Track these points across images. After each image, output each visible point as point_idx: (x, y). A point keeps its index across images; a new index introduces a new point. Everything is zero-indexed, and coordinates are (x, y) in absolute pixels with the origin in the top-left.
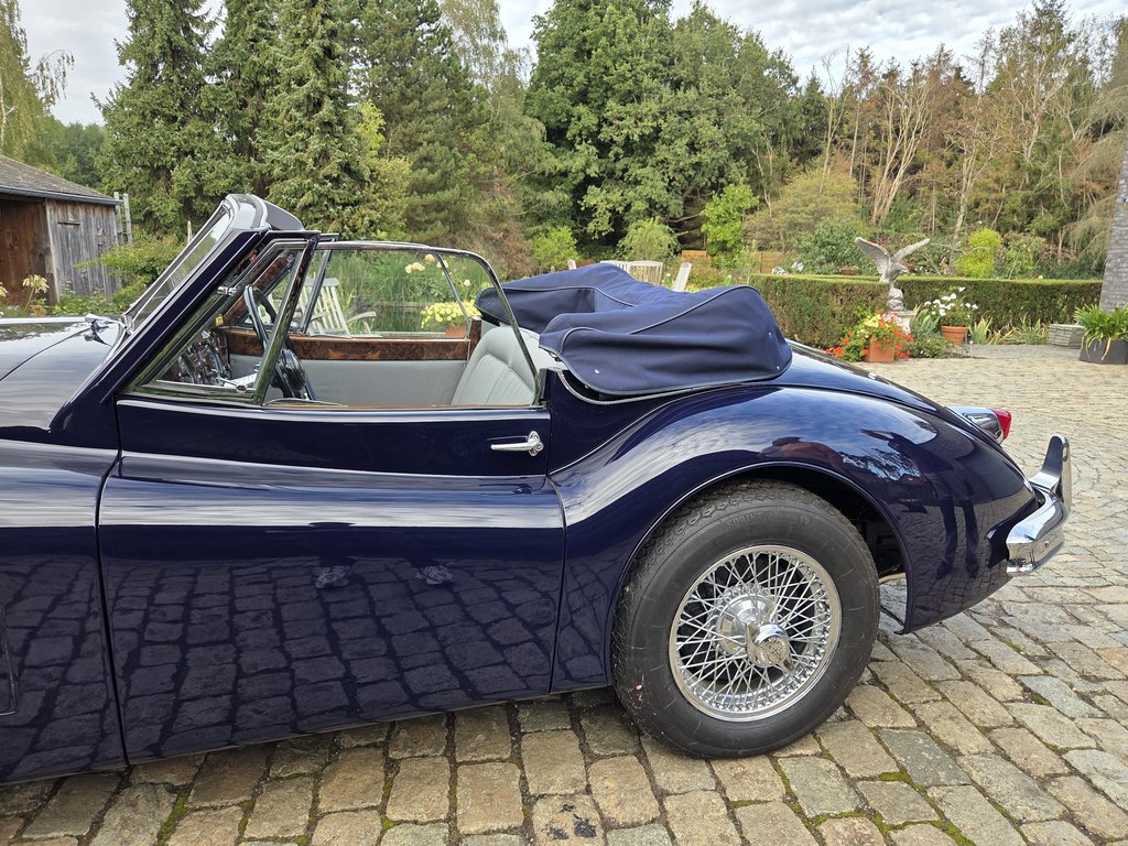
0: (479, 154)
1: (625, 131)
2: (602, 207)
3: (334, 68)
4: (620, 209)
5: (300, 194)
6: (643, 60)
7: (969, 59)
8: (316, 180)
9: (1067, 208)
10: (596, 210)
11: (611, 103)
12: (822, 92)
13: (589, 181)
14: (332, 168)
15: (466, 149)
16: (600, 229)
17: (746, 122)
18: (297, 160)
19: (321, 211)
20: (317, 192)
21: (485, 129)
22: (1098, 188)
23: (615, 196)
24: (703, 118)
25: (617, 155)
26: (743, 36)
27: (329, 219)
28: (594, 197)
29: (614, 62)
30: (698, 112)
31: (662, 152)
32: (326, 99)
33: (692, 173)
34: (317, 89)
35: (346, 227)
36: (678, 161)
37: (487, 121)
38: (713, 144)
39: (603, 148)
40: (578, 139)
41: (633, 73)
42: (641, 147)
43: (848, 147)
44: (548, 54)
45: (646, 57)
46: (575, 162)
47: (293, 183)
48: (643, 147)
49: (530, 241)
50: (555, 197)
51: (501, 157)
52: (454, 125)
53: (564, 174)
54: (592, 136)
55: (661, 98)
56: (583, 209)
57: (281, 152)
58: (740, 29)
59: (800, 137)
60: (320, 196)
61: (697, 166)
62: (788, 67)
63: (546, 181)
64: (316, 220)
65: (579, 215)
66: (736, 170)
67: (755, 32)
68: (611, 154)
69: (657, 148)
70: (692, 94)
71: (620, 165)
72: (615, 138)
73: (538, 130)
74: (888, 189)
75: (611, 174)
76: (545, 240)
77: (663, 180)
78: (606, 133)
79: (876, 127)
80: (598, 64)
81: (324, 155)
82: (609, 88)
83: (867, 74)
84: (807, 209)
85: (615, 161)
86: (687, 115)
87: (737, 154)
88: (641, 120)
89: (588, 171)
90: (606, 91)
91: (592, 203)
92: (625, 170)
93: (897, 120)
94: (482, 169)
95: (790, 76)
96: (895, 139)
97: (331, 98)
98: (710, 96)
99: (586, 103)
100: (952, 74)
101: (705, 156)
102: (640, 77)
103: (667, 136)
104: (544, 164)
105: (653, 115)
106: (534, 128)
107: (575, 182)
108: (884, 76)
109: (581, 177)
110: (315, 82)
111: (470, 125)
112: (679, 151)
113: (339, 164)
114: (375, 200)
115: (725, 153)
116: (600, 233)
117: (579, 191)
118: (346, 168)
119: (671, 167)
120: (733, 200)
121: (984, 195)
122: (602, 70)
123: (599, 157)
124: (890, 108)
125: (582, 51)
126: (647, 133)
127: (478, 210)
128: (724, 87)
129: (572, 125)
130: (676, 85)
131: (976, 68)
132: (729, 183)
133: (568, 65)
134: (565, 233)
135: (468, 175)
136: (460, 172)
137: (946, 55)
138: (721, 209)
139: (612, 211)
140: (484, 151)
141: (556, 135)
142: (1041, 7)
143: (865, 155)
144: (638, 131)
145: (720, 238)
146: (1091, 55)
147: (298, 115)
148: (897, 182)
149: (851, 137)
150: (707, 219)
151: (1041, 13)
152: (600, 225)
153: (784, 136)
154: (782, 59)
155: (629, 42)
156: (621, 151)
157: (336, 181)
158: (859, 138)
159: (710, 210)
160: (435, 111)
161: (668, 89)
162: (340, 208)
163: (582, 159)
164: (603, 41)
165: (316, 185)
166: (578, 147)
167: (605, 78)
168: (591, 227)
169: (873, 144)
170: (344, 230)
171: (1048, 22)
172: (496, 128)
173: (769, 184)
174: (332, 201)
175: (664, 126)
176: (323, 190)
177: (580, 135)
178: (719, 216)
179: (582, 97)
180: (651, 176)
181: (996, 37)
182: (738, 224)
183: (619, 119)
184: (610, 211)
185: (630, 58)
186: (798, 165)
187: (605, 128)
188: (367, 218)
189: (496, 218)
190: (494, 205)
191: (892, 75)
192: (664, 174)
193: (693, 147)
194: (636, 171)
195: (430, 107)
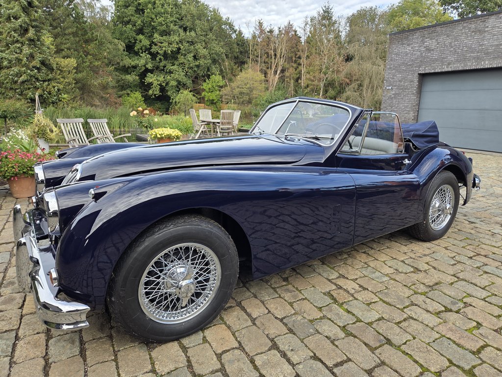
0: (94, 55)
1: (164, 49)
2: (155, 83)
3: (34, 13)
4: (164, 84)
5: (19, 75)
6: (169, 17)
7: (300, 28)
8: (28, 68)
9: (339, 88)
10: (152, 84)
11: (156, 35)
12: (244, 37)
13: (147, 70)
14: (36, 63)
15: (87, 54)
16: (155, 93)
17: (218, 48)
18: (17, 58)
19: (32, 84)
20: (29, 75)
21: (96, 44)
22: (348, 81)
23: (161, 78)
24: (199, 45)
25: (160, 59)
26: (211, 9)
27: (36, 88)
28: (150, 78)
29: (156, 16)
30: (196, 42)
31: (181, 59)
32: (31, 28)
33: (196, 69)
34: (26, 22)
35: (45, 92)
36: (190, 64)
37: (96, 40)
38: (205, 57)
39: (154, 56)
40: (141, 51)
41: (165, 22)
42: (171, 56)
43: (257, 61)
44: (121, 9)
45: (170, 15)
46: (140, 61)
47: (16, 69)
48: (173, 56)
49: (121, 98)
50: (132, 78)
51: (105, 58)
52: (79, 41)
53: (135, 67)
54: (148, 50)
55: (179, 34)
56: (146, 84)
57: (6, 54)
58: (210, 6)
59: (236, 55)
60: (31, 76)
61: (198, 66)
62: (232, 25)
63: (126, 70)
64: (29, 89)
65: (144, 87)
66: (214, 69)
67: (216, 8)
68: (157, 59)
69: (179, 57)
70: (193, 34)
71: (162, 64)
72: (159, 52)
73: (121, 46)
74: (274, 79)
75: (157, 68)
76: (128, 98)
77: (183, 71)
78: (154, 49)
79: (267, 53)
80: (148, 17)
81: (31, 57)
82: (154, 28)
83: (262, 31)
84: (247, 87)
85: (159, 62)
86: (192, 43)
87: (214, 61)
88: (171, 44)
89: (147, 66)
90: (152, 29)
91: (150, 81)
92: (164, 67)
93: (275, 50)
94: (96, 63)
95: (233, 29)
96: (275, 59)
97: (33, 27)
98: (201, 35)
99: (143, 34)
100: (293, 33)
101: (202, 62)
102: (169, 24)
103: (184, 52)
104: (125, 62)
105: (177, 42)
106: (119, 45)
107: (141, 71)
108: (268, 32)
109: (144, 68)
110: (23, 18)
111: (87, 41)
112: (190, 59)
113: (40, 61)
114: (59, 79)
115: (210, 61)
116: (155, 95)
117: (143, 75)
118: (43, 63)
119: (187, 66)
120: (215, 82)
121: (310, 82)
122: (150, 20)
123: (152, 60)
124: (272, 46)
125: (138, 9)
126: (175, 50)
127: (95, 83)
128: (206, 32)
129: (137, 44)
130: (185, 30)
131: (302, 31)
132: (212, 74)
133: (132, 15)
134: (138, 95)
135: (89, 66)
136: (85, 64)
137: (291, 25)
138: (210, 86)
139: (160, 85)
140: (96, 55)
141: (130, 48)
142: (324, 9)
143: (263, 65)
144: (170, 49)
145: (211, 98)
146: (341, 29)
147: (16, 35)
148: (277, 76)
149: (257, 57)
150: (204, 90)
151: (325, 12)
152: (155, 91)
153: (230, 55)
154: (230, 21)
155: (162, 8)
156: (162, 58)
157: (38, 69)
158: (261, 57)
159: (205, 86)
160: (69, 34)
161: (182, 31)
162: (42, 82)
163: (143, 60)
164: (150, 6)
165: (29, 71)
166: (141, 55)
167: (152, 23)
168: (151, 92)
169: (267, 60)
170: (44, 94)
171: (327, 15)
172: (101, 44)
173: (227, 75)
174: (37, 79)
175: (182, 47)
176: (32, 73)
177: (141, 49)
178: (209, 89)
179: (140, 31)
180: (177, 69)
181: (309, 19)
182: (218, 92)
183: (160, 43)
184: (159, 85)
185: (163, 15)
186: (238, 67)
187: (154, 46)
188: (56, 88)
189: (104, 87)
190: (104, 81)
191: (271, 31)
192: (183, 69)
193: (195, 58)
194: (170, 67)
195: (67, 32)
